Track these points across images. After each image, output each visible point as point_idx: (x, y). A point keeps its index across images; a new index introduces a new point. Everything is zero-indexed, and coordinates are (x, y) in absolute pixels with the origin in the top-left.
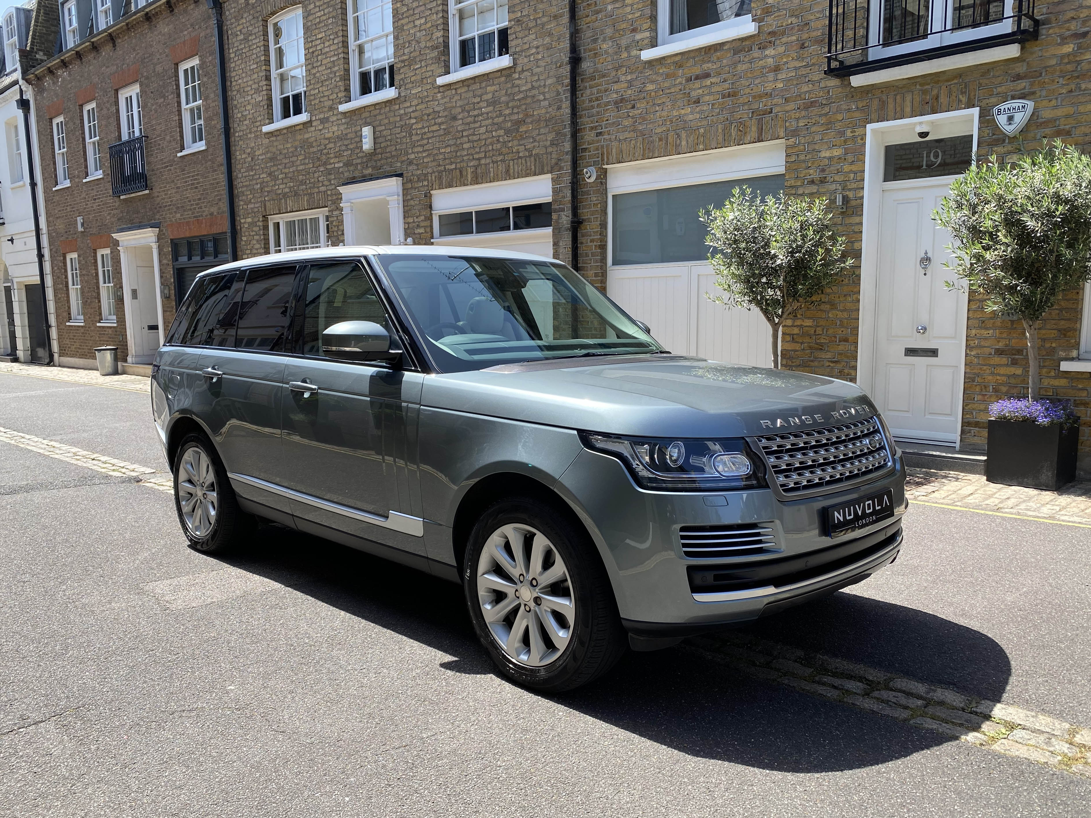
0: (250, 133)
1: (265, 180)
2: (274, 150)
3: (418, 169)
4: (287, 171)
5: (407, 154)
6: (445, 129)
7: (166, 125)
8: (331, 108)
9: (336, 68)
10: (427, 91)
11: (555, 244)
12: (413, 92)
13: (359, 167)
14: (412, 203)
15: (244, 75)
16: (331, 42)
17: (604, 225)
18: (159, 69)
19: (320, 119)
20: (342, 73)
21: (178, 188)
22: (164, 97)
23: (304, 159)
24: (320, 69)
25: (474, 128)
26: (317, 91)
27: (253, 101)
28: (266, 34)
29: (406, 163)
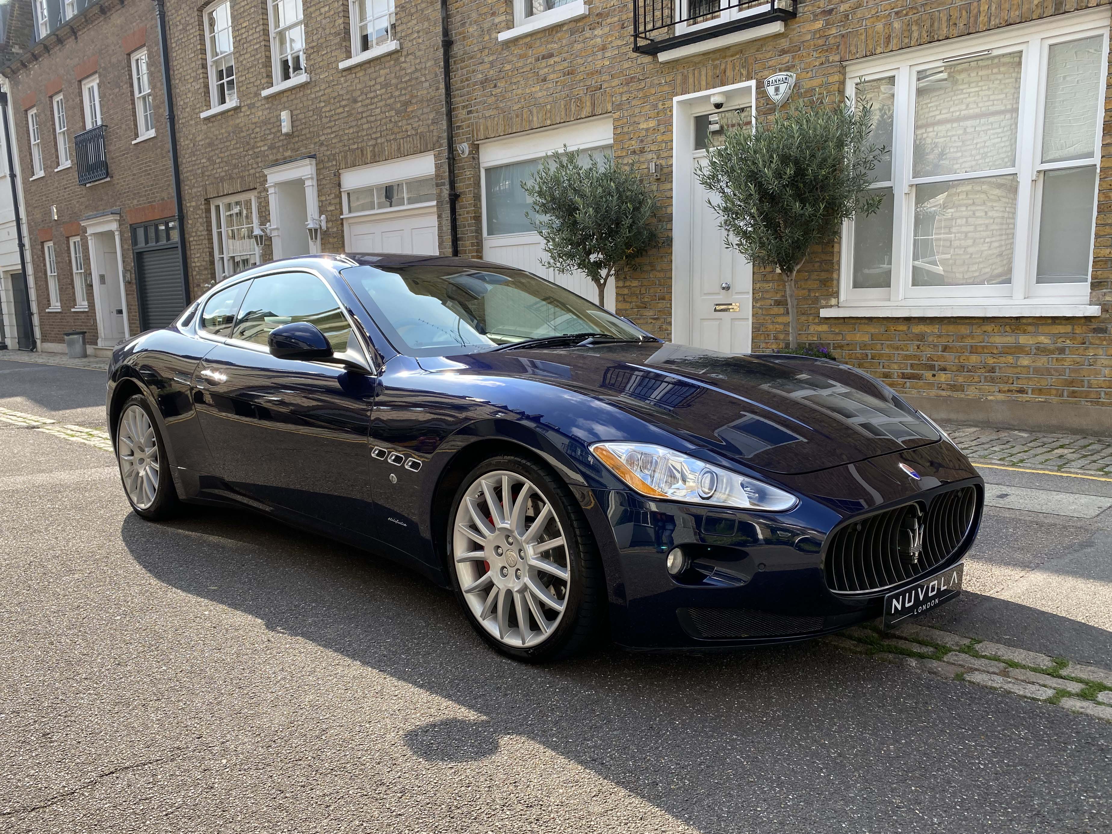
0: (191, 119)
1: (205, 165)
2: (211, 135)
3: (328, 150)
4: (222, 155)
5: (319, 136)
6: (348, 111)
7: (122, 114)
8: (257, 94)
9: (259, 55)
10: (332, 75)
11: (439, 217)
12: (321, 77)
13: (281, 150)
14: (324, 182)
15: (184, 64)
16: (254, 31)
17: (477, 198)
18: (114, 60)
19: (247, 105)
20: (264, 60)
21: (134, 175)
22: (120, 87)
23: (237, 143)
24: (247, 56)
25: (372, 109)
26: (244, 78)
27: (192, 89)
28: (201, 24)
29: (318, 144)
